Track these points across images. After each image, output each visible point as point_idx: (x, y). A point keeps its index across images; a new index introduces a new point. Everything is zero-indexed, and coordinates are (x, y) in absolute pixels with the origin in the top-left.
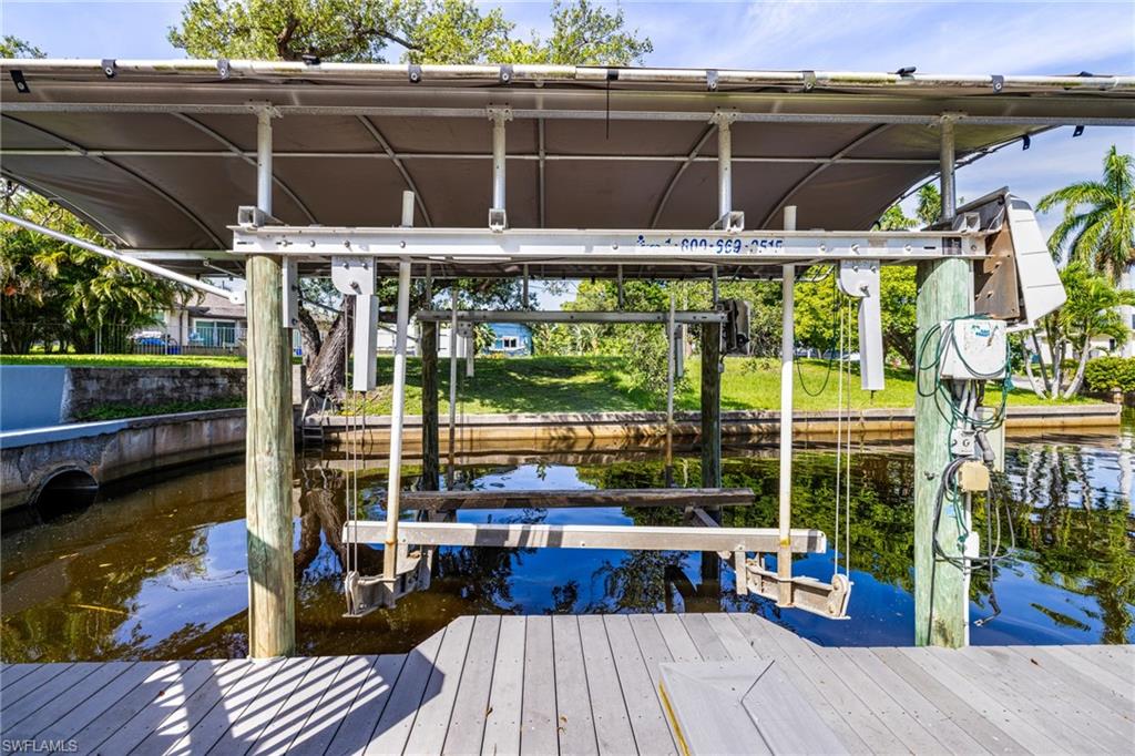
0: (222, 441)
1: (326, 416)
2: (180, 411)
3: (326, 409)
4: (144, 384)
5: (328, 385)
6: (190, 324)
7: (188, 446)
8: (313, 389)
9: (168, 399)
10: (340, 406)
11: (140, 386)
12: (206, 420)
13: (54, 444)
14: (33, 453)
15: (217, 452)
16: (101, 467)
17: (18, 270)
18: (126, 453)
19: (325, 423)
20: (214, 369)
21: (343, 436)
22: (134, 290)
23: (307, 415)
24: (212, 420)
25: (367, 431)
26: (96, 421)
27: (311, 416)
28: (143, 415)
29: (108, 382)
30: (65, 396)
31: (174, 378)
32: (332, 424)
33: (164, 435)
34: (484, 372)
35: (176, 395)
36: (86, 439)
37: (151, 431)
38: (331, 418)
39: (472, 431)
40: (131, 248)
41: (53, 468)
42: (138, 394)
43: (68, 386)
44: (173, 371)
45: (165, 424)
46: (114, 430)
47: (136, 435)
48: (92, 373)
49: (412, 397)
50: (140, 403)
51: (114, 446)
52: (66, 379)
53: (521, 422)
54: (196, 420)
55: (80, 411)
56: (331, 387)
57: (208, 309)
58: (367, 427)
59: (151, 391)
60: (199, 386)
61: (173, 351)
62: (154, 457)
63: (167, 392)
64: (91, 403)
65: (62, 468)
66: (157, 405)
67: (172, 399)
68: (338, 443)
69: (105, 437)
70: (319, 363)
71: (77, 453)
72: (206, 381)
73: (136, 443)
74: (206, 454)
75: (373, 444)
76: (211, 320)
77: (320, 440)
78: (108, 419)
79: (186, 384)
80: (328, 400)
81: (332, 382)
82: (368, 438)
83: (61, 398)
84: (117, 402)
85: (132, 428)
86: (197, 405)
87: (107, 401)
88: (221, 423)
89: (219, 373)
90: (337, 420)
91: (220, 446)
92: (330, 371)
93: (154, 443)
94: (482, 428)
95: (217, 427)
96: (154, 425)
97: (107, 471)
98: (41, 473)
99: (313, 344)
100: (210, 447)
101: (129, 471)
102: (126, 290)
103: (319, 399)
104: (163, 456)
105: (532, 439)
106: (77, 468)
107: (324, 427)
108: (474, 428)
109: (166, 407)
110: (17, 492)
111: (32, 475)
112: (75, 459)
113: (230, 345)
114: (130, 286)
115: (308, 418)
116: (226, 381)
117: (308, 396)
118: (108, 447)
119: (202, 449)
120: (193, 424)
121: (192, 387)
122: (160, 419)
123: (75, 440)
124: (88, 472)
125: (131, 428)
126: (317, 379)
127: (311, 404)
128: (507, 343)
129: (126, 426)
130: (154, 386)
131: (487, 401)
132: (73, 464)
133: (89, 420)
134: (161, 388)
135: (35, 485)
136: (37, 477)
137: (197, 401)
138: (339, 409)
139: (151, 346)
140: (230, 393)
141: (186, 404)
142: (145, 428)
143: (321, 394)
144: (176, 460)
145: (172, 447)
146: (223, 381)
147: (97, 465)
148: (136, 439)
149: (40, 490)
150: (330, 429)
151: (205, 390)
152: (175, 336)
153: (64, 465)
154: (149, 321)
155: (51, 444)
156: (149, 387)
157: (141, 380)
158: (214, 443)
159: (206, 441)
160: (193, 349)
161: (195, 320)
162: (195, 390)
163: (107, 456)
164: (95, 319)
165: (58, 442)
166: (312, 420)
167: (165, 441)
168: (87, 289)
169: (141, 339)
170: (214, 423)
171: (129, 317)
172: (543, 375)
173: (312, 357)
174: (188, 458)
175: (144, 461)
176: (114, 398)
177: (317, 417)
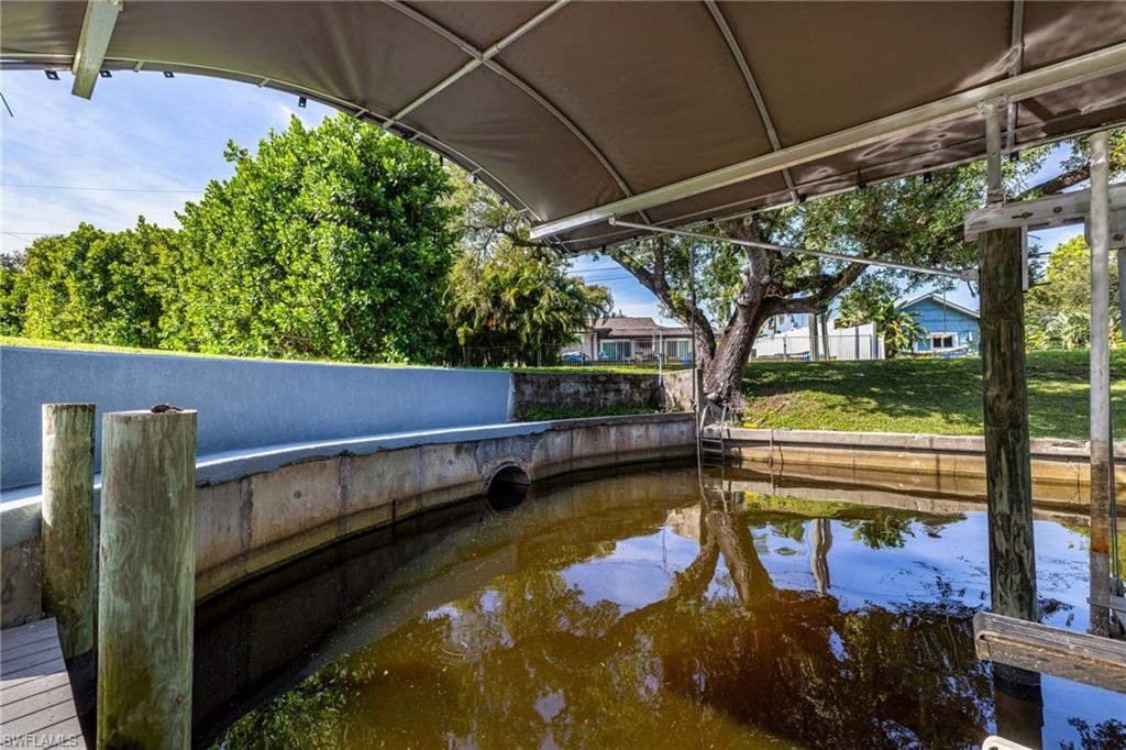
0: (626, 448)
1: (725, 428)
2: (592, 416)
3: (726, 419)
4: (565, 389)
5: (725, 392)
6: (599, 345)
7: (598, 451)
8: (709, 396)
9: (582, 404)
10: (740, 416)
11: (561, 390)
12: (612, 425)
13: (499, 440)
14: (484, 447)
15: (622, 459)
16: (532, 465)
17: (494, 306)
18: (551, 453)
19: (725, 436)
20: (618, 375)
21: (747, 453)
22: (561, 314)
23: (705, 425)
24: (617, 425)
25: (776, 448)
26: (530, 421)
27: (710, 427)
28: (564, 418)
29: (539, 387)
30: (510, 397)
31: (587, 383)
32: (732, 437)
33: (579, 439)
34: (932, 376)
35: (588, 400)
36: (522, 437)
37: (569, 433)
38: (732, 429)
39: (938, 460)
40: (543, 223)
41: (499, 462)
42: (560, 397)
43: (512, 389)
44: (586, 376)
45: (579, 427)
46: (541, 431)
47: (557, 436)
48: (528, 378)
49: (832, 407)
50: (562, 406)
51: (541, 446)
52: (510, 382)
53: (1044, 451)
54: (604, 424)
55: (521, 413)
56: (729, 394)
57: (611, 330)
58: (776, 443)
59: (569, 395)
60: (606, 392)
61: (586, 364)
62: (572, 459)
63: (581, 397)
64: (528, 405)
65: (505, 463)
66: (574, 409)
67: (585, 403)
68: (740, 459)
69: (535, 436)
70: (714, 367)
71: (515, 450)
72: (612, 386)
73: (558, 443)
74: (613, 460)
75: (783, 464)
76: (612, 341)
77: (720, 455)
78: (539, 420)
79: (596, 390)
80: (728, 409)
81: (730, 388)
82: (777, 457)
83: (507, 399)
84: (545, 405)
85: (555, 430)
86: (604, 410)
87: (538, 403)
88: (625, 429)
89: (621, 379)
90: (737, 433)
91: (624, 453)
92: (728, 375)
93: (572, 446)
94: (958, 457)
95: (622, 433)
96: (571, 428)
97: (537, 469)
98: (490, 466)
99: (707, 347)
100: (616, 454)
101: (553, 471)
102: (555, 314)
103: (717, 409)
104: (581, 458)
105: (1069, 484)
106: (515, 465)
107: (725, 440)
108: (942, 456)
109: (582, 411)
110: (475, 482)
111: (484, 467)
112: (514, 455)
113: (629, 359)
114: (558, 310)
115: (705, 428)
116: (628, 387)
117: (706, 404)
118: (537, 446)
119: (609, 454)
120: (602, 428)
121: (600, 392)
122: (576, 422)
123: (513, 438)
124: (523, 469)
125: (553, 430)
126: (714, 385)
127: (709, 413)
128: (937, 342)
129: (550, 428)
130: (572, 390)
131: (956, 416)
132: (512, 460)
133: (526, 421)
134: (577, 393)
135: (487, 477)
136: (489, 470)
137: (605, 406)
138: (740, 419)
139: (573, 361)
140: (632, 400)
141: (596, 409)
142: (565, 431)
143: (718, 402)
144: (588, 464)
145: (586, 451)
146: (625, 387)
147: (530, 464)
148: (558, 440)
149: (490, 482)
150: (730, 442)
151: (611, 396)
152: (589, 354)
153: (506, 460)
154: (570, 339)
155: (497, 440)
156: (568, 391)
157: (562, 384)
158: (620, 448)
159: (613, 446)
160: (601, 362)
161: (602, 341)
162: (603, 396)
163: (537, 456)
164: (536, 340)
165: (503, 438)
166: (710, 431)
167: (581, 445)
168: (531, 316)
169: (565, 357)
170: (620, 428)
171: (557, 337)
172: (1048, 379)
173: (707, 361)
174: (598, 462)
175: (564, 462)
176: (543, 401)
177: (714, 427)
